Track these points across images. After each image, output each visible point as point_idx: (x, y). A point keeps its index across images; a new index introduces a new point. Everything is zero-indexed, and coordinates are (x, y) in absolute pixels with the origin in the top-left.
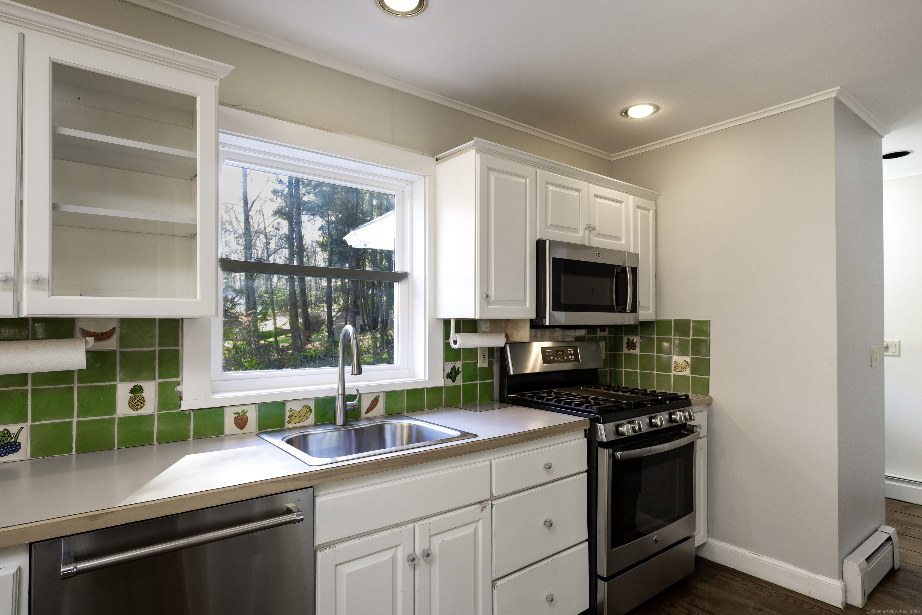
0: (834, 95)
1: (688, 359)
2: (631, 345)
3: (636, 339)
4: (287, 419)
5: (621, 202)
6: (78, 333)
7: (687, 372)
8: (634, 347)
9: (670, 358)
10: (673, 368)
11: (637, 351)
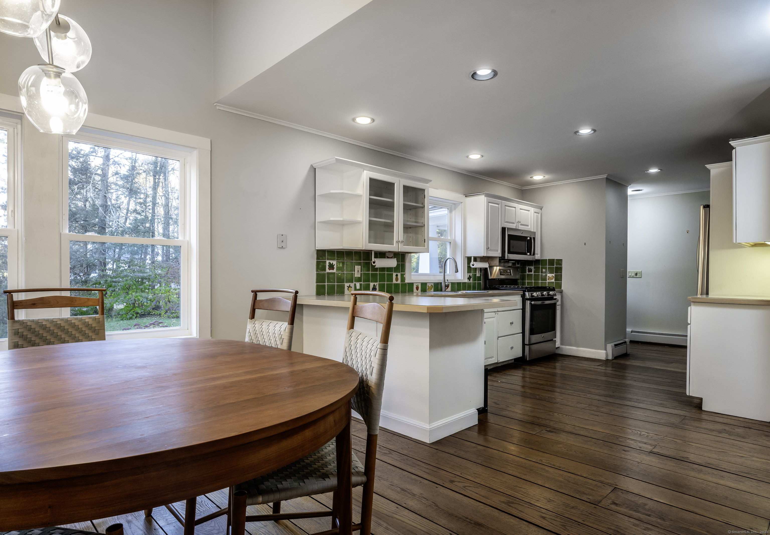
0: (606, 177)
1: (554, 275)
2: (530, 271)
3: (532, 268)
4: (427, 289)
5: (529, 211)
6: (386, 257)
7: (553, 280)
8: (531, 271)
9: (546, 275)
10: (547, 279)
11: (533, 273)
